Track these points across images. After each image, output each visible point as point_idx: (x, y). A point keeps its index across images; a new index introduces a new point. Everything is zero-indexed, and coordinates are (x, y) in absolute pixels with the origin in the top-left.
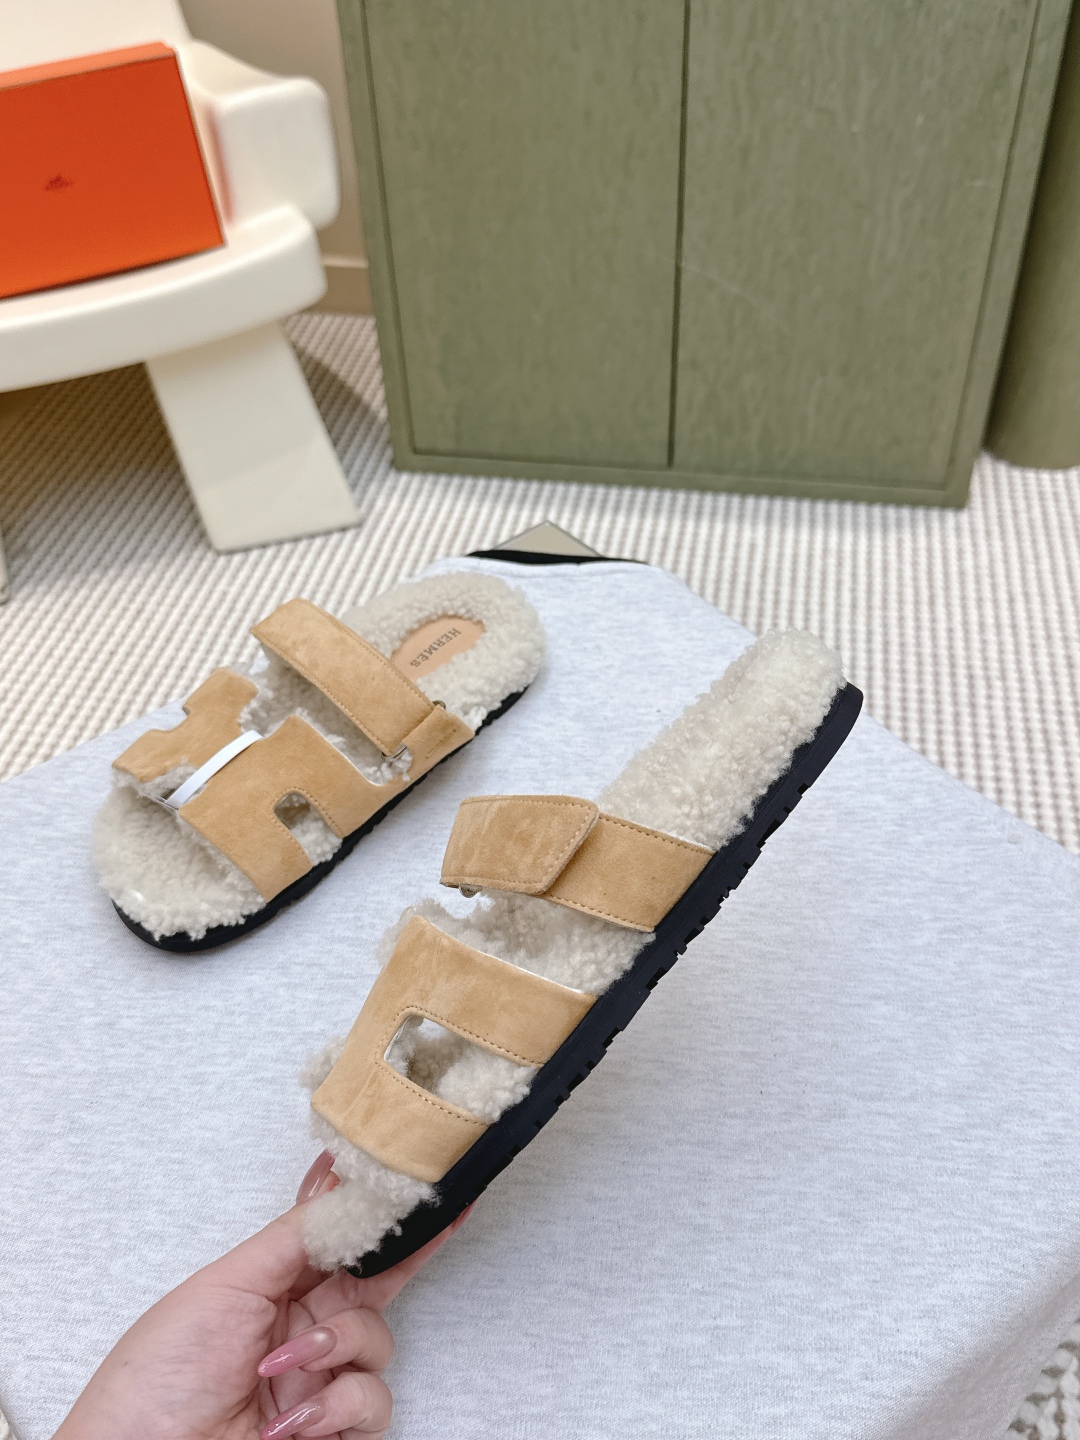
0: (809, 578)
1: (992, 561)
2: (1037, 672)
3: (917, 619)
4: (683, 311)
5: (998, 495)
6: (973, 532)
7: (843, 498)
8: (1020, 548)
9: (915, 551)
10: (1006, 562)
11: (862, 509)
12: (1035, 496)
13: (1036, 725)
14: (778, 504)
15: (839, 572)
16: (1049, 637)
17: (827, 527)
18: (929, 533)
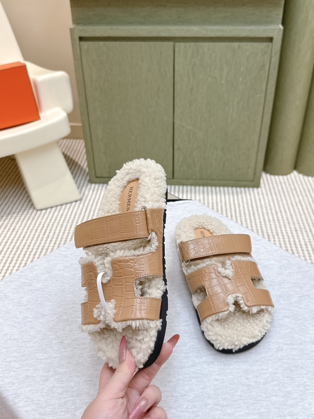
1: (269, 202)
2: (287, 233)
3: (250, 219)
4: (175, 134)
5: (268, 183)
6: (263, 194)
7: (224, 186)
8: (277, 198)
9: (247, 200)
10: (273, 201)
11: (230, 189)
12: (279, 183)
14: (205, 188)
15: (226, 207)
16: (289, 223)
17: (220, 194)
18: (250, 195)
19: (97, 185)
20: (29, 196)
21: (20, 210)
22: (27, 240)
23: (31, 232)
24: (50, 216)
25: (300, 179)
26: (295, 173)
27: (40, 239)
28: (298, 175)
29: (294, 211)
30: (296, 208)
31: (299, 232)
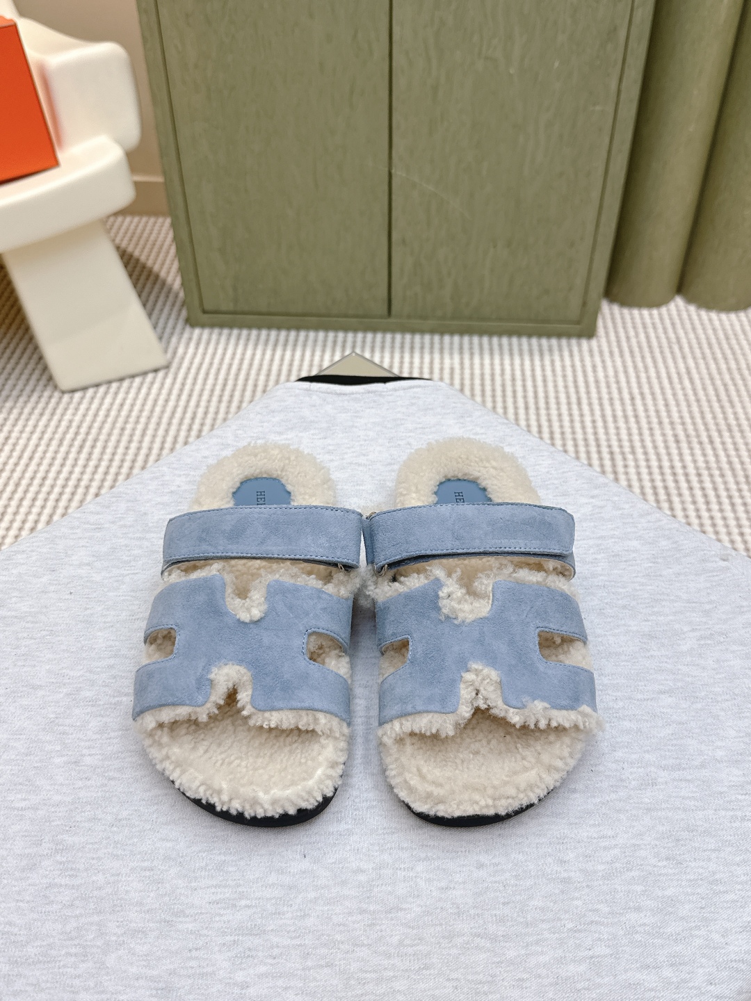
0: (494, 390)
1: (616, 372)
2: (655, 447)
3: (571, 415)
4: (394, 204)
5: (615, 327)
6: (601, 353)
7: (510, 333)
8: (634, 362)
9: (563, 367)
10: (626, 372)
11: (524, 340)
12: (640, 326)
13: (659, 484)
14: (466, 339)
15: (514, 385)
16: (660, 423)
17: (501, 354)
18: (571, 355)
19: (206, 332)
20: (41, 358)
21: (22, 391)
22: (39, 465)
23: (48, 445)
24: (94, 406)
25: (689, 316)
26: (679, 301)
27: (69, 462)
28: (686, 307)
29: (674, 395)
30: (678, 387)
31: (684, 445)
